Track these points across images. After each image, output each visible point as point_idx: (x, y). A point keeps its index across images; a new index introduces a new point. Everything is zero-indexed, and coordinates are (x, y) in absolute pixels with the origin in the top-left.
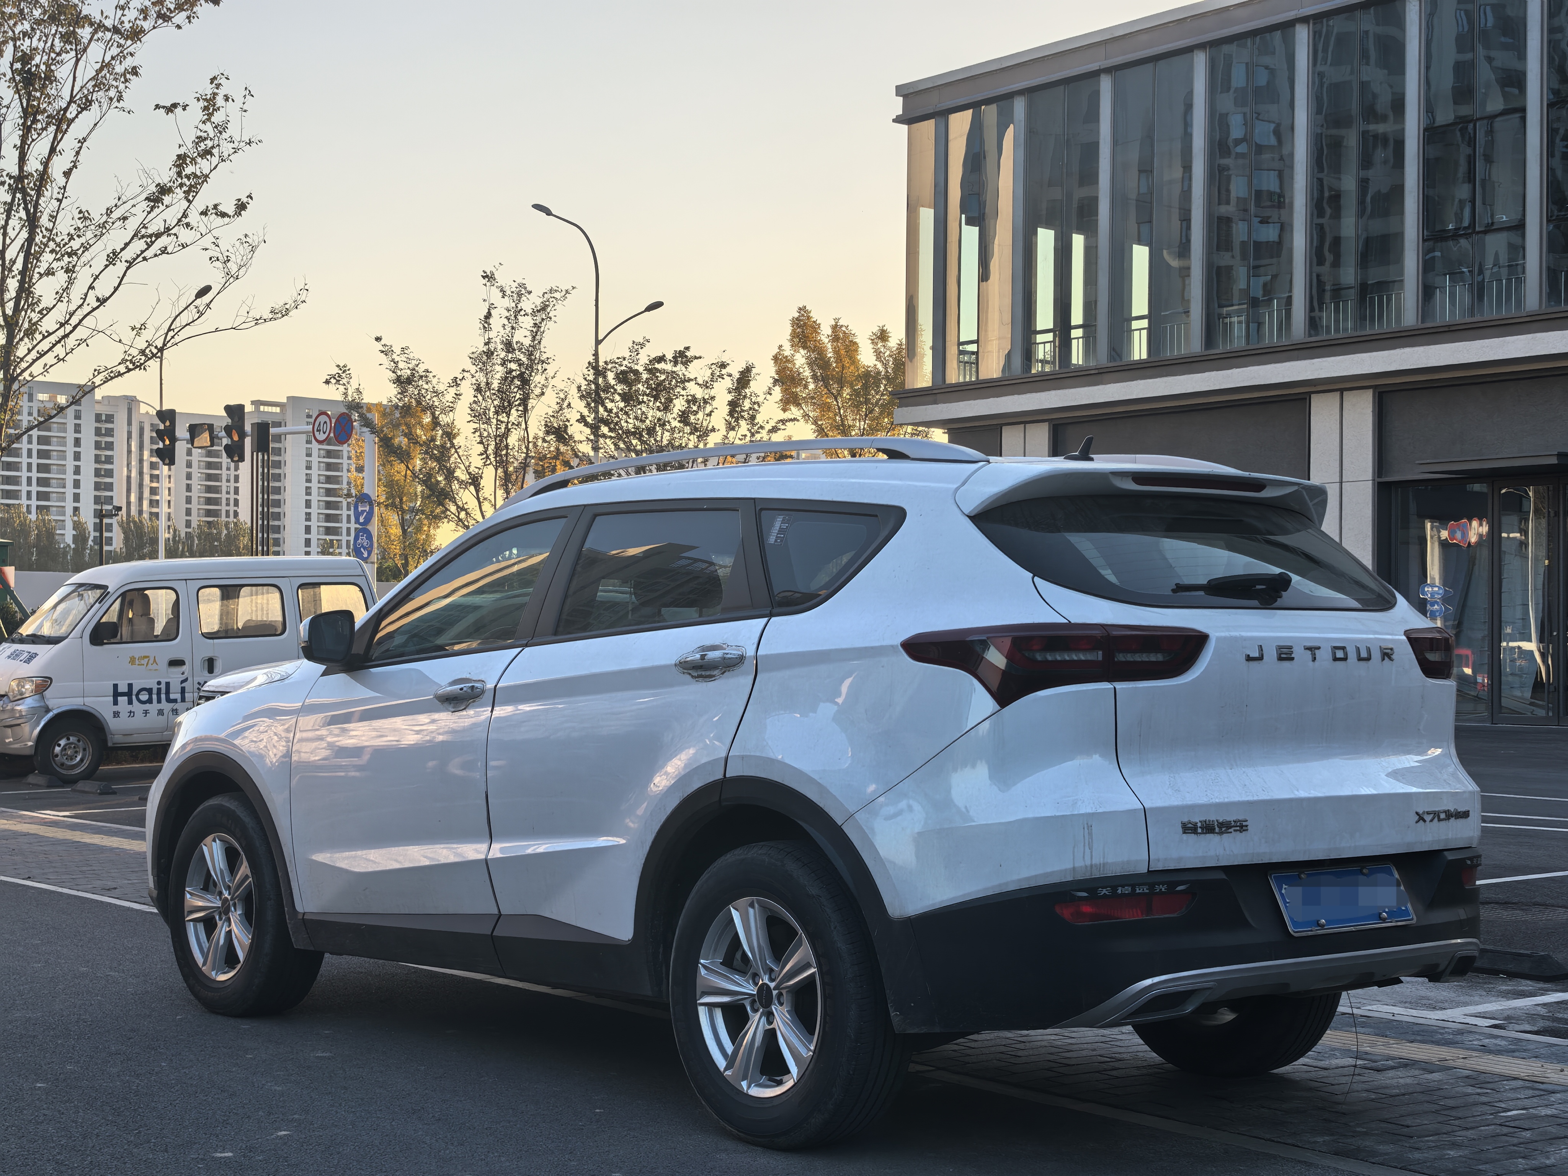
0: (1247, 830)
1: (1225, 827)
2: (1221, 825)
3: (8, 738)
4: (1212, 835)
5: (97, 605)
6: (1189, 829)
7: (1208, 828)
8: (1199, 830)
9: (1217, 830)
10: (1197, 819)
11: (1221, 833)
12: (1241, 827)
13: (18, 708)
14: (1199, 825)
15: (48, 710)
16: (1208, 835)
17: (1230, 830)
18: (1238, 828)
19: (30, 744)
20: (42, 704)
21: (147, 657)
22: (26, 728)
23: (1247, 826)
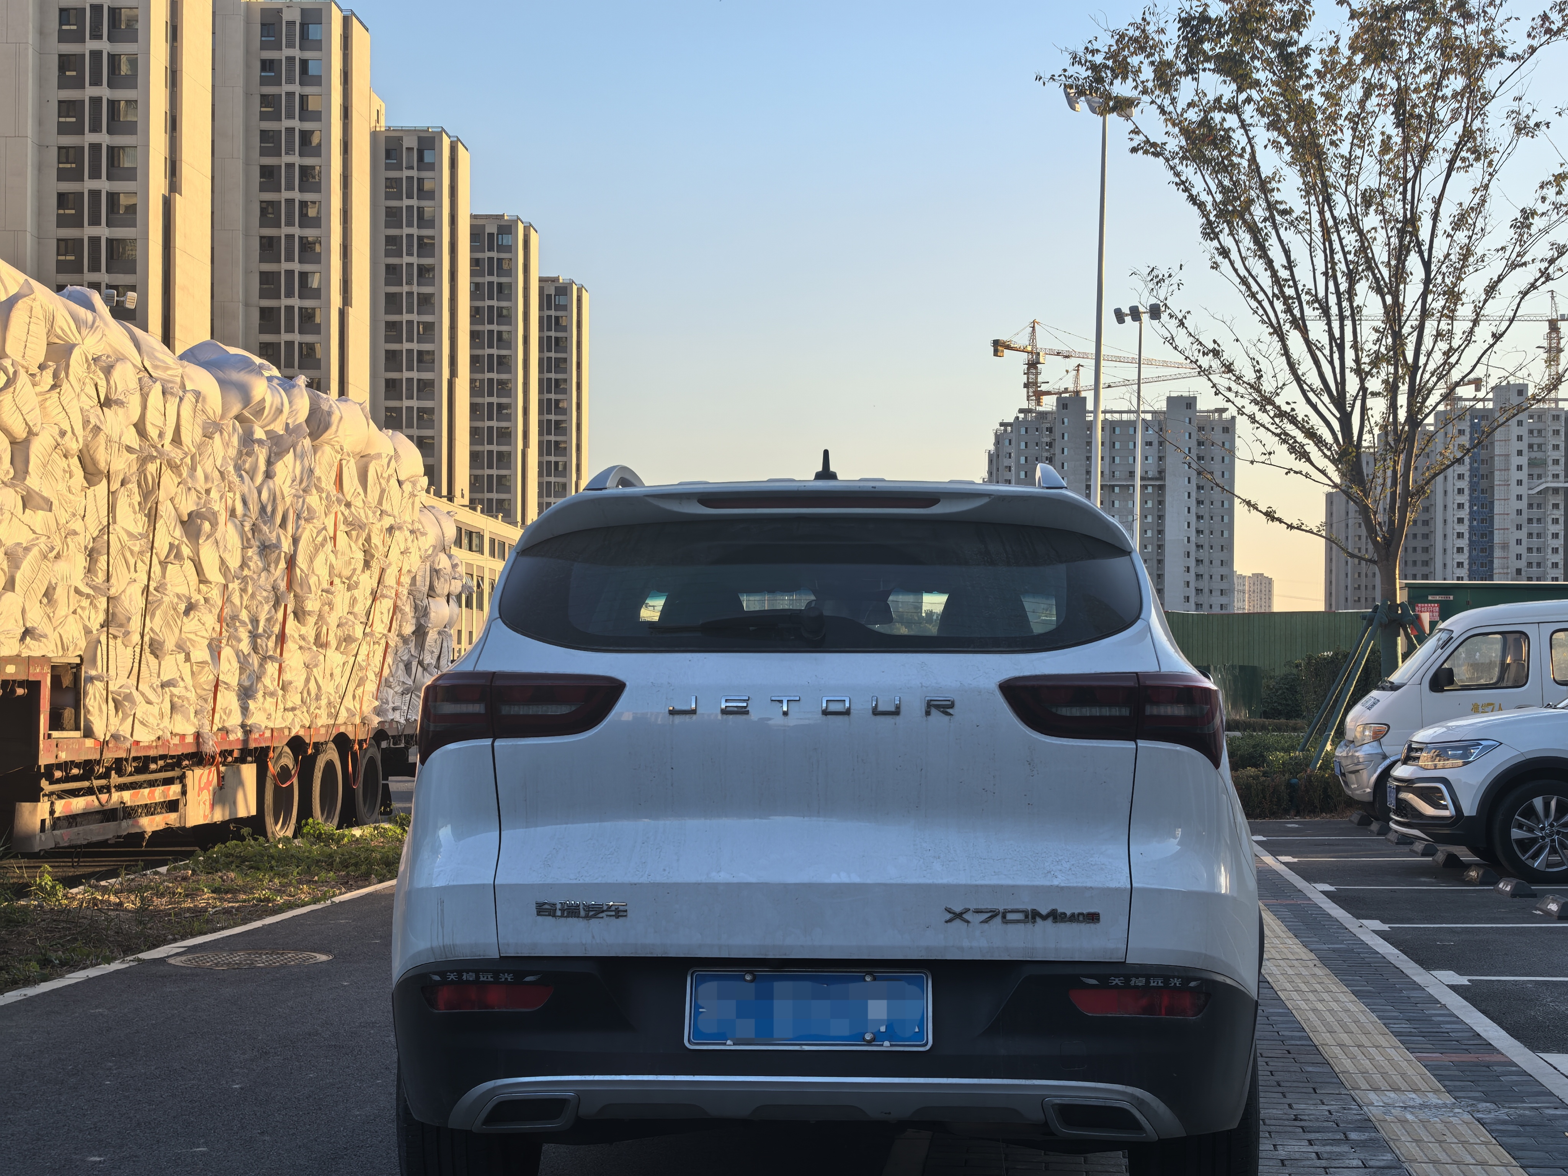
0: (626, 916)
1: (594, 912)
2: (588, 908)
3: (1353, 784)
4: (576, 919)
5: (1439, 651)
6: (544, 910)
7: (571, 911)
8: (559, 913)
9: (582, 913)
10: (558, 900)
11: (587, 917)
12: (619, 913)
13: (1357, 754)
14: (559, 906)
15: (1385, 757)
16: (570, 919)
17: (601, 915)
18: (613, 913)
19: (1368, 790)
20: (1380, 751)
21: (1492, 704)
22: (1364, 774)
23: (626, 911)
